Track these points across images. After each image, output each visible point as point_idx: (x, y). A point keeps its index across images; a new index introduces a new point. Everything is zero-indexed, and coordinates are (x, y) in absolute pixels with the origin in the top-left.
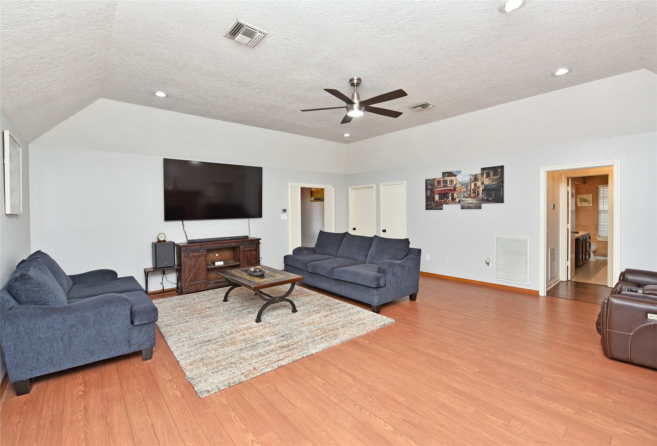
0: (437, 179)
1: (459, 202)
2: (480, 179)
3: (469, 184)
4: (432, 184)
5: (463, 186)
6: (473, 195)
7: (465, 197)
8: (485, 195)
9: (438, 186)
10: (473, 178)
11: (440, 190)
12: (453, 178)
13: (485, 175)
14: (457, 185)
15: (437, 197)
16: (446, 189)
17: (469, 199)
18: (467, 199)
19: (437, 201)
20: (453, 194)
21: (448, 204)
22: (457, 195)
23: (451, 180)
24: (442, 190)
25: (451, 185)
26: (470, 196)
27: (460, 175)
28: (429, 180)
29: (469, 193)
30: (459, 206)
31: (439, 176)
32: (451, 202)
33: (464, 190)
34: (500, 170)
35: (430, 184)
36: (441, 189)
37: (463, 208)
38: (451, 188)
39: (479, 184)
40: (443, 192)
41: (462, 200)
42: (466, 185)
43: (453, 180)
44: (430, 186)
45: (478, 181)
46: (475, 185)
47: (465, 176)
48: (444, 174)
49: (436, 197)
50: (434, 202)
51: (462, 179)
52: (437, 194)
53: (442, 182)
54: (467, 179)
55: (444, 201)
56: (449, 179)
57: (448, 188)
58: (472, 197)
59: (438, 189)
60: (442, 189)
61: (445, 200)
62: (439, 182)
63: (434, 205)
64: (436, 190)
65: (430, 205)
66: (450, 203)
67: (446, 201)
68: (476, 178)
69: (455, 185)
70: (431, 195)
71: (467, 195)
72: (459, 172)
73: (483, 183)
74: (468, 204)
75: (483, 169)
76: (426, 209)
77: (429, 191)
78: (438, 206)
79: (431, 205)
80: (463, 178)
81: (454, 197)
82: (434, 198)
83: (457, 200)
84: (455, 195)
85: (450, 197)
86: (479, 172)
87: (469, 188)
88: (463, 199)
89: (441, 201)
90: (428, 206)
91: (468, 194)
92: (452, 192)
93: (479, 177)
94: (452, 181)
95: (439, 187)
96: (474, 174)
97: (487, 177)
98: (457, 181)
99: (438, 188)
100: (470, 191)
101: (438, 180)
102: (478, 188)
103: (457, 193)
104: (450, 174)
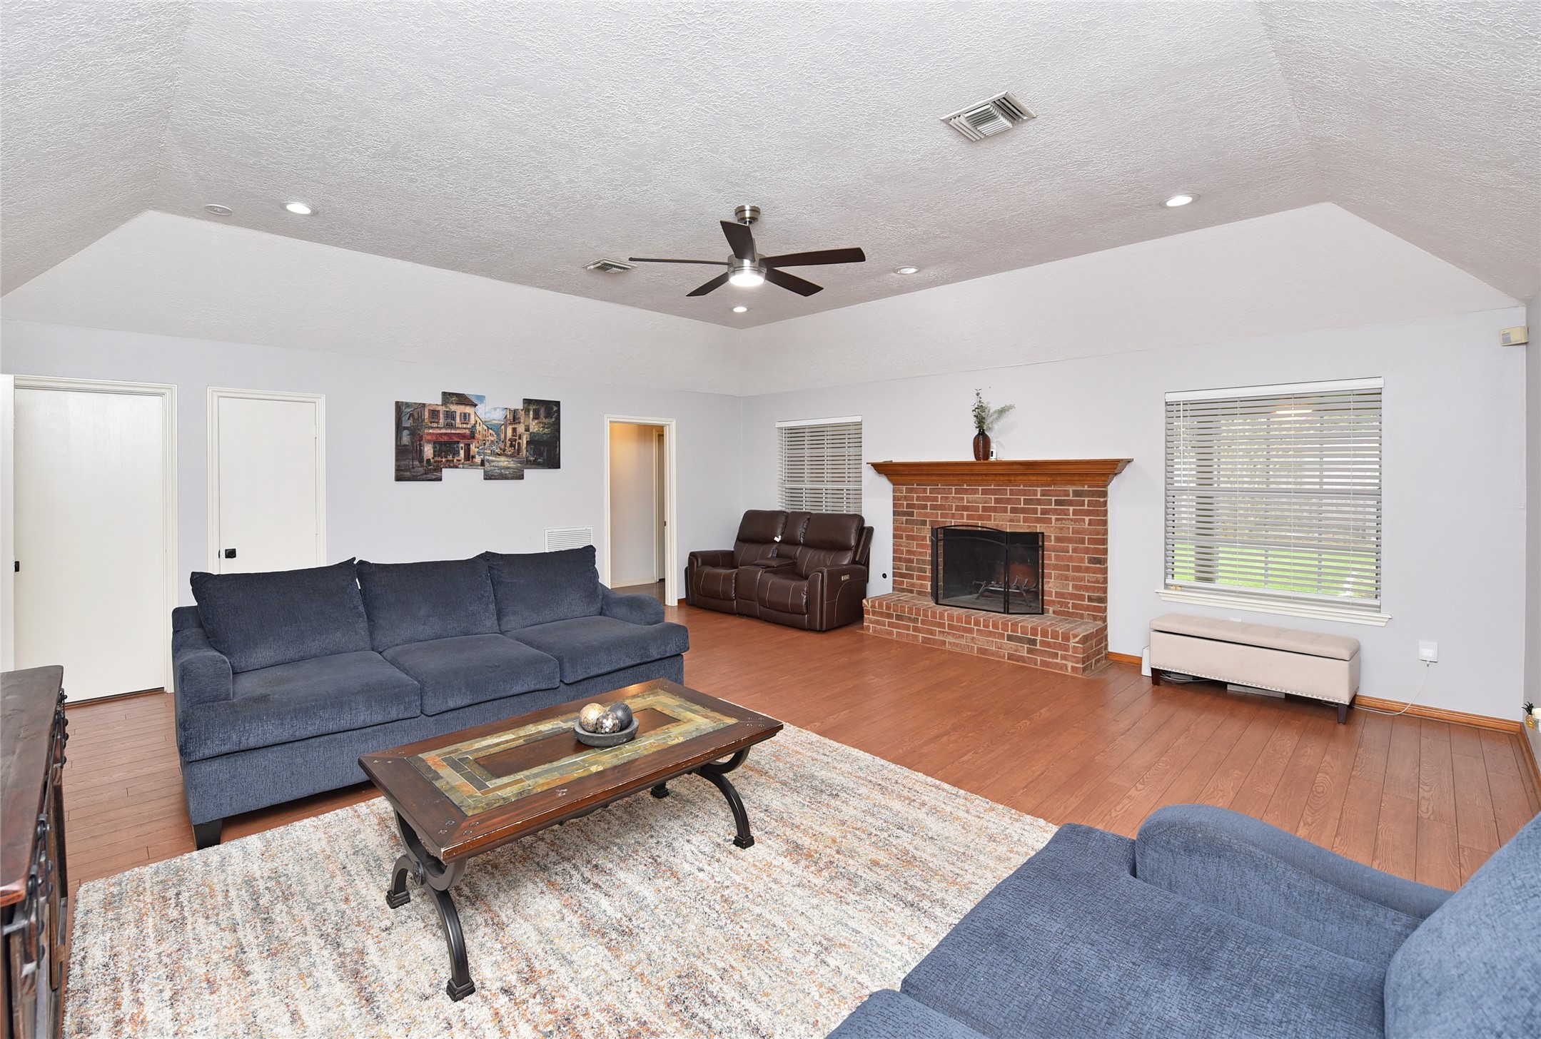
0: (430, 405)
1: (483, 464)
2: (522, 421)
3: (503, 427)
4: (416, 416)
5: (490, 431)
6: (509, 451)
7: (493, 453)
8: (532, 452)
9: (431, 423)
10: (510, 417)
11: (437, 434)
12: (468, 410)
13: (531, 413)
14: (477, 425)
15: (428, 451)
16: (453, 432)
17: (503, 459)
18: (498, 459)
19: (428, 461)
20: (469, 445)
21: (457, 467)
22: (477, 449)
23: (465, 414)
24: (445, 434)
25: (465, 426)
26: (503, 453)
27: (483, 405)
28: (408, 405)
29: (502, 445)
30: (480, 473)
31: (434, 400)
32: (463, 464)
33: (492, 439)
34: (555, 409)
35: (411, 415)
36: (439, 432)
37: (488, 477)
38: (464, 431)
39: (521, 429)
40: (446, 439)
41: (488, 461)
42: (496, 429)
43: (469, 414)
44: (411, 421)
45: (520, 423)
46: (514, 430)
47: (495, 409)
48: (447, 396)
49: (426, 449)
50: (421, 461)
51: (488, 415)
52: (429, 442)
53: (441, 415)
54: (498, 416)
55: (447, 461)
56: (459, 409)
57: (458, 431)
58: (507, 456)
59: (431, 431)
60: (443, 431)
61: (450, 458)
62: (434, 413)
63: (420, 469)
64: (426, 431)
65: (408, 470)
66: (461, 466)
67: (453, 461)
68: (515, 418)
69: (474, 426)
70: (412, 443)
71: (498, 451)
72: (481, 398)
73: (527, 429)
74: (501, 468)
75: (528, 402)
76: (398, 478)
77: (406, 433)
78: (431, 473)
79: (413, 468)
80: (490, 411)
81: (472, 453)
82: (421, 452)
83: (478, 459)
84: (473, 447)
85: (462, 452)
86: (520, 406)
87: (503, 436)
88: (491, 458)
89: (439, 459)
90: (402, 470)
91: (501, 449)
92: (467, 441)
93: (522, 415)
94: (465, 417)
95: (435, 425)
96: (513, 408)
97: (535, 418)
98: (477, 418)
99: (432, 428)
100: (504, 442)
101: (432, 408)
102: (520, 438)
103: (477, 445)
104: (463, 399)
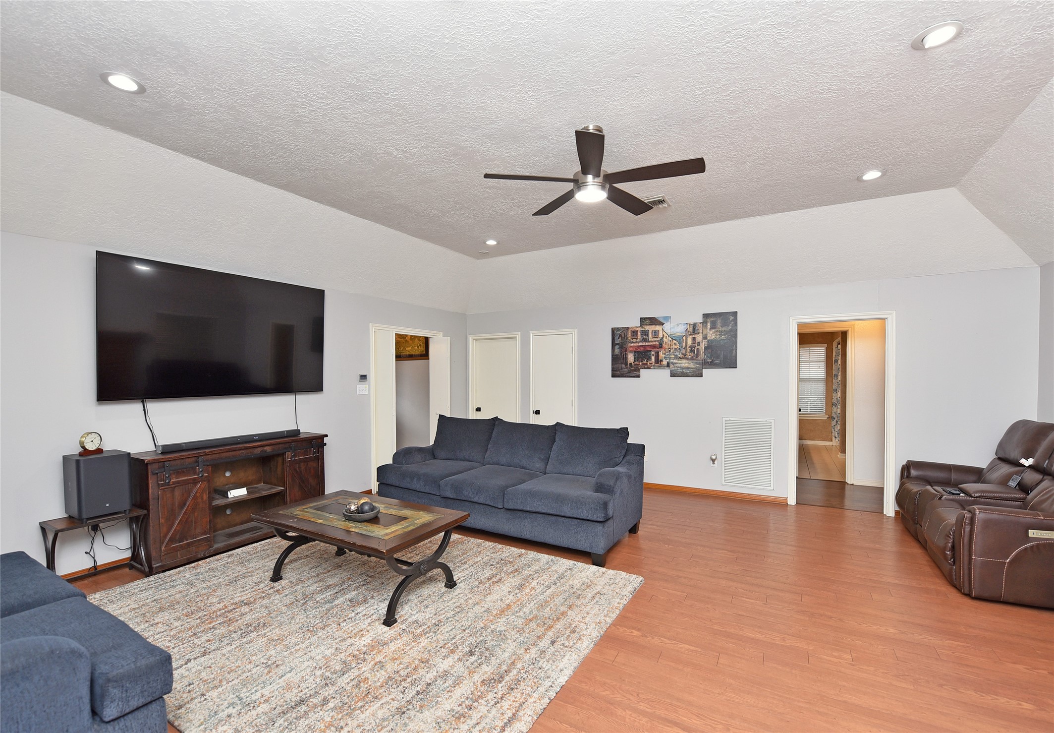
0: (631, 328)
1: (668, 365)
2: (701, 331)
3: (684, 338)
4: (623, 336)
5: (674, 341)
6: (689, 355)
7: (676, 357)
8: (709, 355)
9: (632, 339)
10: (690, 329)
11: (636, 346)
12: (658, 328)
13: (709, 324)
14: (664, 338)
15: (631, 358)
16: (647, 344)
17: (684, 361)
18: (680, 362)
19: (631, 364)
20: (658, 352)
21: (649, 368)
22: (664, 355)
23: (655, 331)
24: (640, 346)
25: (655, 339)
26: (685, 357)
27: (669, 323)
28: (618, 329)
29: (683, 351)
30: (667, 372)
31: (635, 323)
32: (654, 366)
33: (676, 347)
34: (732, 318)
35: (620, 335)
36: (638, 345)
37: (673, 375)
38: (655, 343)
39: (699, 338)
40: (642, 349)
41: (673, 363)
42: (679, 339)
43: (658, 331)
44: (620, 339)
45: (698, 333)
46: (694, 339)
47: (678, 325)
48: (643, 320)
49: (629, 357)
50: (626, 365)
51: (672, 330)
52: (631, 352)
53: (639, 334)
54: (680, 330)
55: (643, 364)
56: (651, 328)
57: (650, 344)
58: (687, 359)
59: (632, 345)
60: (640, 344)
61: (645, 362)
62: (635, 333)
63: (626, 369)
64: (629, 345)
65: (619, 370)
66: (652, 367)
67: (647, 364)
68: (694, 329)
69: (662, 339)
70: (621, 353)
71: (680, 355)
72: (667, 318)
73: (705, 338)
74: (682, 368)
75: (706, 316)
76: (613, 376)
77: (617, 347)
78: (634, 372)
79: (621, 369)
80: (674, 328)
81: (660, 358)
82: (626, 358)
83: (665, 362)
84: (661, 354)
85: (653, 358)
86: (700, 319)
87: (684, 344)
88: (674, 361)
89: (638, 363)
90: (616, 371)
91: (683, 354)
92: (656, 350)
93: (700, 328)
94: (656, 333)
95: (635, 340)
96: (692, 322)
97: (711, 328)
98: (664, 333)
99: (633, 342)
100: (685, 348)
101: (633, 330)
102: (699, 345)
103: (664, 352)
104: (653, 321)
